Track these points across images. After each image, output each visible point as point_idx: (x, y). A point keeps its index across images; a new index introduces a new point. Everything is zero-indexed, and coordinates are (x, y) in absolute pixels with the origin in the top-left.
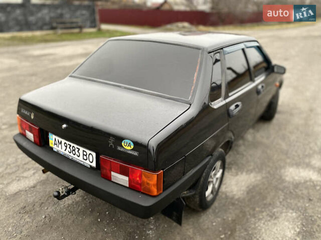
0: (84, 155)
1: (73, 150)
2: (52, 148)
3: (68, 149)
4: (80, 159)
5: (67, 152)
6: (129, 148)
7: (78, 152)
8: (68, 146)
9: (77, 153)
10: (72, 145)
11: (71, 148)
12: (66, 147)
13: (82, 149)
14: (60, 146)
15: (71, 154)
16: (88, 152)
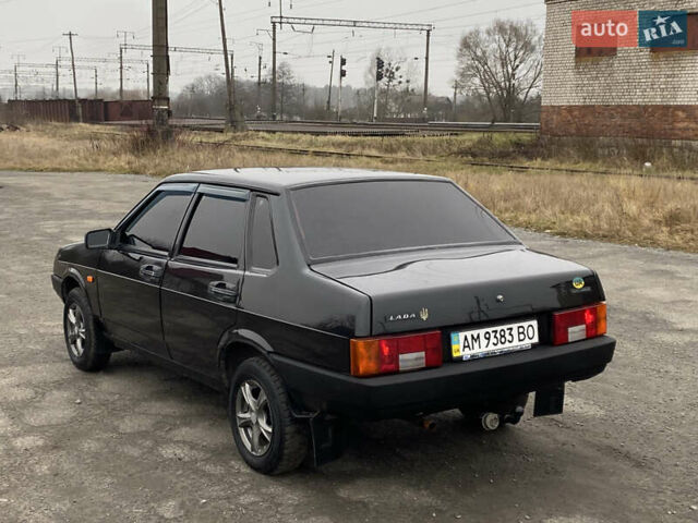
0: (519, 333)
1: (502, 336)
2: (460, 360)
3: (493, 340)
4: (516, 344)
5: (491, 348)
6: (581, 286)
7: (510, 334)
8: (492, 335)
9: (509, 338)
10: (499, 328)
11: (498, 335)
12: (488, 339)
13: (515, 326)
14: (476, 345)
15: (500, 346)
16: (525, 324)
